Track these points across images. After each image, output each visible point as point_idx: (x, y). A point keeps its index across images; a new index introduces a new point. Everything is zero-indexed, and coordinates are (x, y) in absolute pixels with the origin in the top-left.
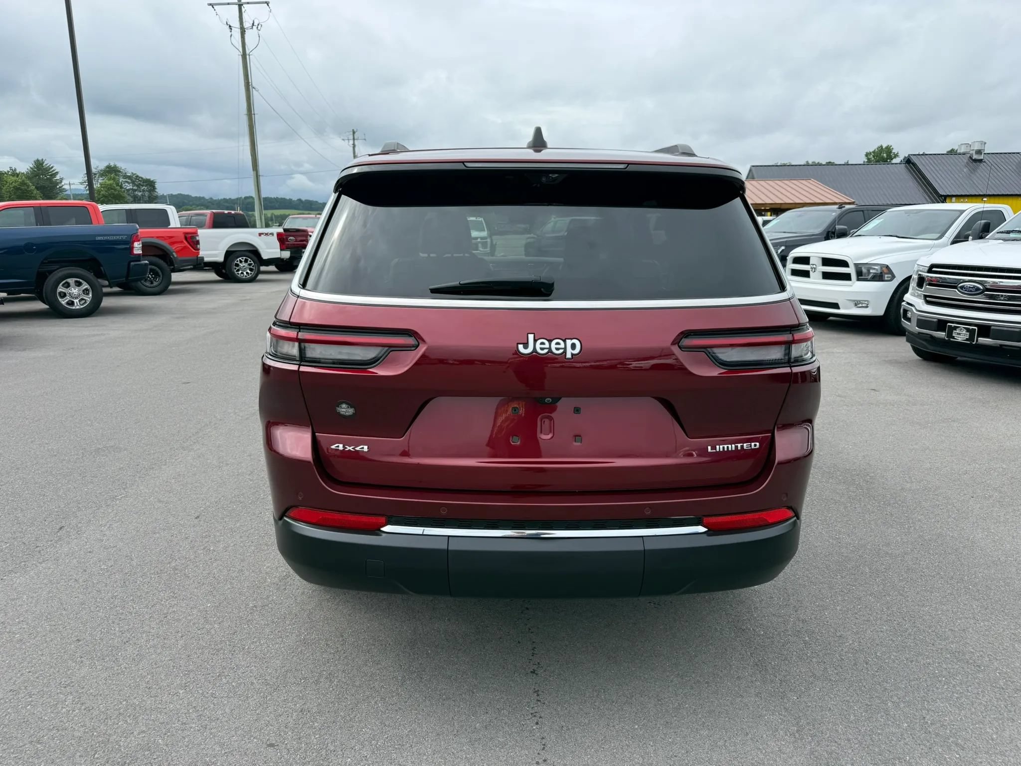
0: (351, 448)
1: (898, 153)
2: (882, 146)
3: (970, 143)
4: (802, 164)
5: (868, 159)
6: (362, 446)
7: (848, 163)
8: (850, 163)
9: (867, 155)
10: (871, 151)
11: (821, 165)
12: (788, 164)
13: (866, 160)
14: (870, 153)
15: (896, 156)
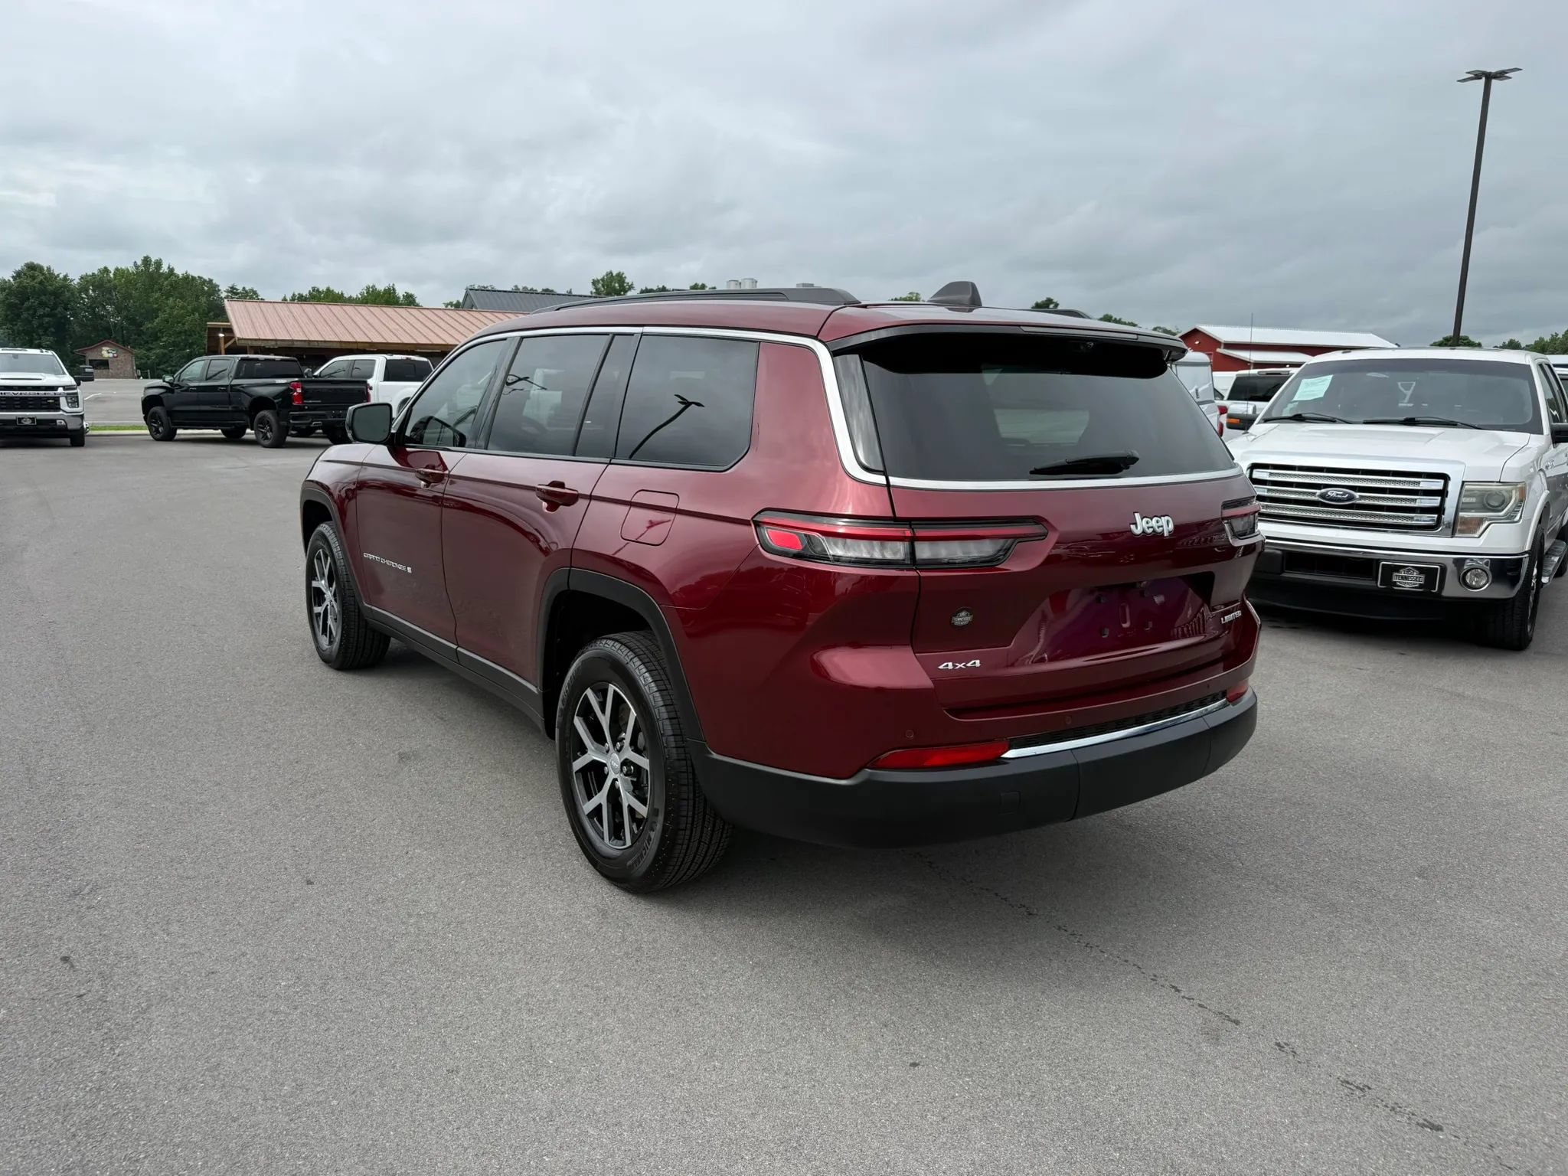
0: (961, 665)
1: (632, 284)
2: (611, 273)
3: (740, 281)
4: (509, 289)
5: (597, 289)
6: (973, 662)
7: (570, 292)
8: (574, 293)
9: (595, 283)
10: (599, 278)
11: (532, 292)
12: (490, 288)
13: (594, 291)
14: (598, 281)
15: (631, 287)
